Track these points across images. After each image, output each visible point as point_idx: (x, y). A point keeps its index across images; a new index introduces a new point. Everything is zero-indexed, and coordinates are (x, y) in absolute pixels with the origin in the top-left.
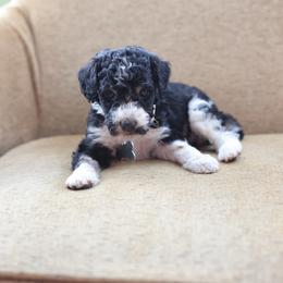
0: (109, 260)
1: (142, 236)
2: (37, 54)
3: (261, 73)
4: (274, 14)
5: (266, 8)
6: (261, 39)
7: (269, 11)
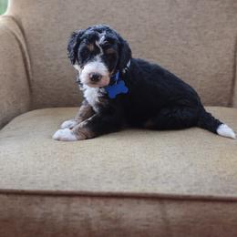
0: (110, 182)
1: (128, 168)
2: (28, 50)
3: (185, 65)
4: (194, 25)
5: (188, 20)
6: (185, 42)
7: (190, 22)
